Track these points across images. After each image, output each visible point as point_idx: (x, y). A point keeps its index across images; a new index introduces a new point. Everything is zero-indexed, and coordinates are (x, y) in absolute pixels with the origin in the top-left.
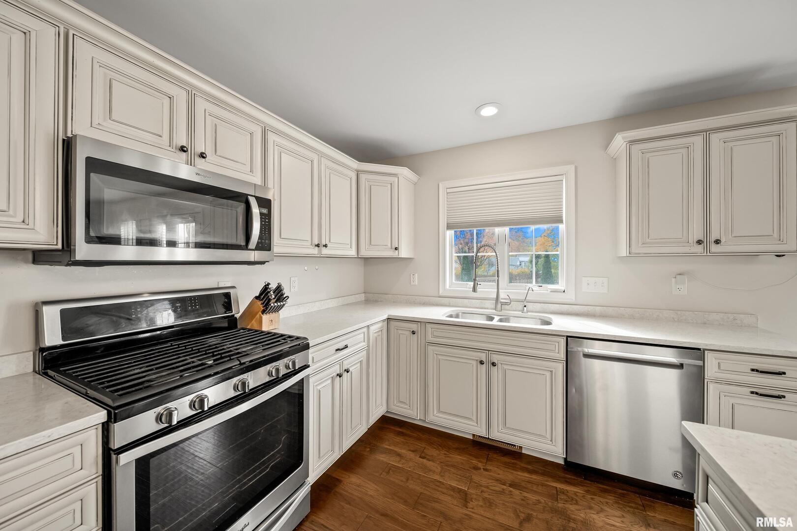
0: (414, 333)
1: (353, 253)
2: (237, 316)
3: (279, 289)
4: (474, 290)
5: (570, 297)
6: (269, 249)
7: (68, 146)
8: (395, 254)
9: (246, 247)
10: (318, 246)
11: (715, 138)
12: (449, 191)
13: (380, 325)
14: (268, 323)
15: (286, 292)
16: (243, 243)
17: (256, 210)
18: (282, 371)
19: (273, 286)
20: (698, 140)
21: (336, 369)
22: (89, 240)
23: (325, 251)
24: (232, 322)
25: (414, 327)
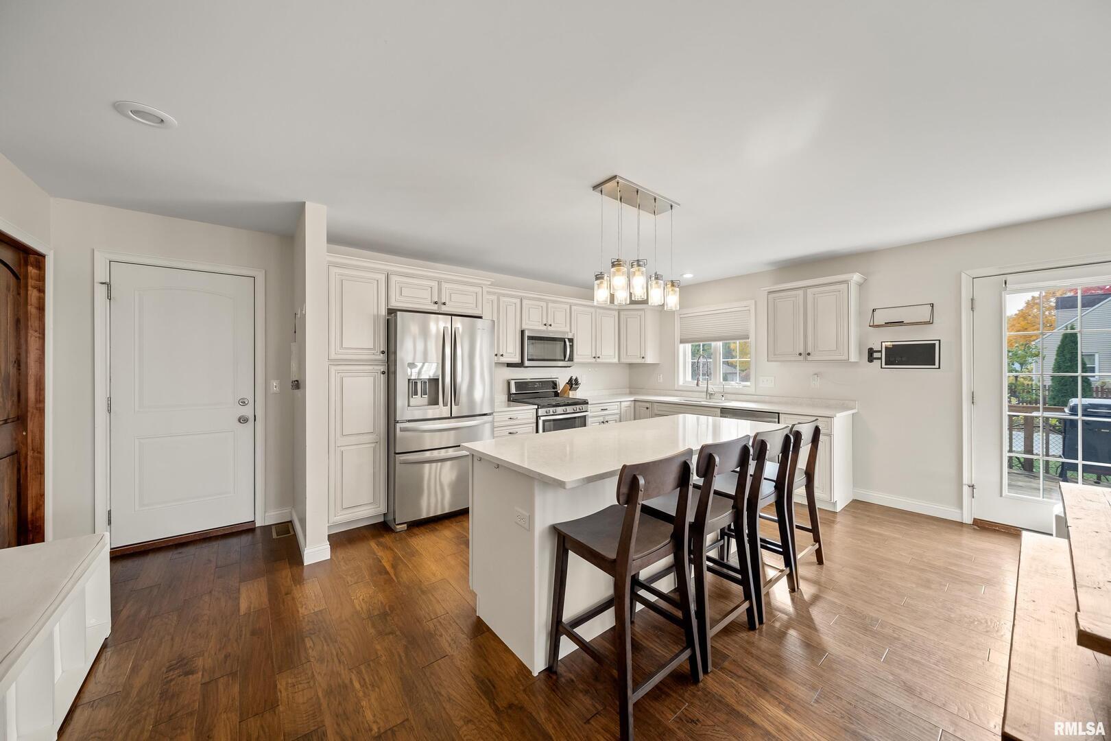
0: (647, 408)
1: (616, 360)
2: (559, 392)
3: (576, 380)
4: (697, 385)
5: (752, 390)
6: (573, 361)
7: (523, 332)
8: (642, 361)
9: (564, 360)
10: (595, 358)
11: (810, 291)
12: (681, 316)
13: (629, 403)
14: (572, 394)
15: (580, 381)
16: (563, 358)
17: (568, 343)
18: (578, 410)
19: (574, 378)
20: (801, 292)
21: (601, 419)
22: (529, 360)
23: (598, 360)
24: (557, 394)
25: (648, 405)
